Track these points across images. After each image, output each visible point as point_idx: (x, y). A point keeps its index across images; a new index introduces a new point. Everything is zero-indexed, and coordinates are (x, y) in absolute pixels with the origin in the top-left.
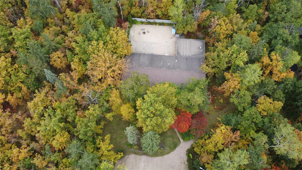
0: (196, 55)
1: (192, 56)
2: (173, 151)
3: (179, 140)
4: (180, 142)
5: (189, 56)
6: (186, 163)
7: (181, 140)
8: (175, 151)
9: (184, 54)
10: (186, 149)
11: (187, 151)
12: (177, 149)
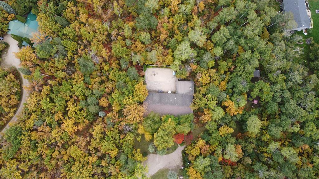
0: (188, 93)
1: (186, 93)
2: (174, 151)
3: (178, 145)
4: (178, 146)
5: (184, 93)
6: (182, 158)
7: (179, 145)
8: (175, 151)
9: (181, 93)
10: (182, 150)
11: (182, 151)
12: (176, 150)
